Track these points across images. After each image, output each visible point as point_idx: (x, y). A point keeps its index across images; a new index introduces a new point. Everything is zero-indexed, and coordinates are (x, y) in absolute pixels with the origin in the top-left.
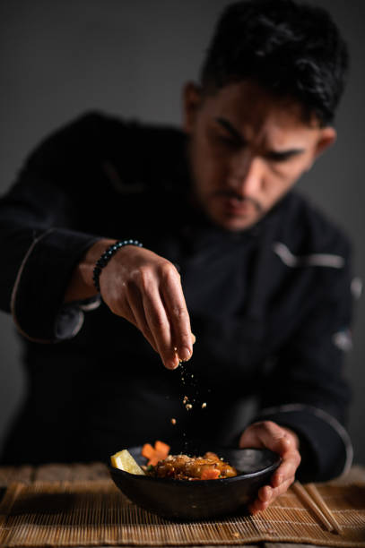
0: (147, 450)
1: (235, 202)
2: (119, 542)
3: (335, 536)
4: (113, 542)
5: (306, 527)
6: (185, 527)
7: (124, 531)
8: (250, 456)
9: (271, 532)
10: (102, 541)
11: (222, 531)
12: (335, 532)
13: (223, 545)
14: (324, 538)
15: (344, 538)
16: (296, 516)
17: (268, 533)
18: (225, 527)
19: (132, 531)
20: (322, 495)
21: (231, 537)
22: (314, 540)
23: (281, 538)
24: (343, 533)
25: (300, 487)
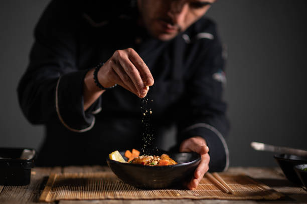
0: (128, 153)
1: (170, 26)
2: (116, 197)
3: (230, 195)
4: (113, 197)
5: (214, 192)
6: (150, 192)
7: (117, 193)
8: (184, 156)
9: (196, 195)
10: (106, 197)
11: (170, 193)
12: (230, 193)
13: (172, 199)
14: (225, 196)
15: (235, 196)
16: (208, 187)
17: (195, 195)
18: (172, 192)
19: (121, 193)
20: (222, 178)
21: (176, 196)
22: (220, 197)
23: (202, 197)
24: (234, 194)
25: (210, 175)
